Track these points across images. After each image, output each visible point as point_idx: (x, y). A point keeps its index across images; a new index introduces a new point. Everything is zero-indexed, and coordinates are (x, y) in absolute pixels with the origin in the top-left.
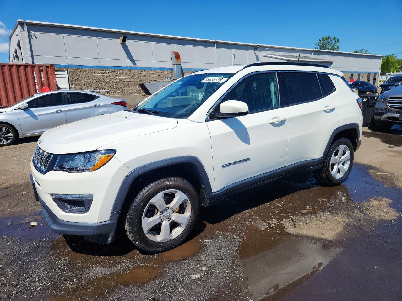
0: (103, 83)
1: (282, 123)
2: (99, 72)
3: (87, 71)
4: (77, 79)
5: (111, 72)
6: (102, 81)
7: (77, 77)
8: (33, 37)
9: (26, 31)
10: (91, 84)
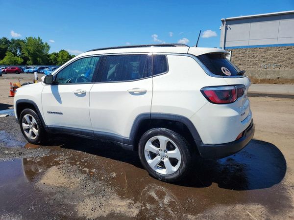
0: (277, 59)
1: (84, 94)
2: (275, 49)
3: (264, 50)
4: (253, 56)
5: (287, 49)
6: (276, 57)
7: (253, 55)
8: (229, 29)
9: (225, 25)
10: (265, 60)
